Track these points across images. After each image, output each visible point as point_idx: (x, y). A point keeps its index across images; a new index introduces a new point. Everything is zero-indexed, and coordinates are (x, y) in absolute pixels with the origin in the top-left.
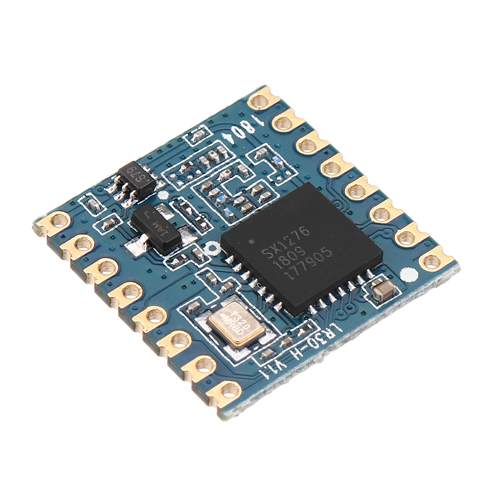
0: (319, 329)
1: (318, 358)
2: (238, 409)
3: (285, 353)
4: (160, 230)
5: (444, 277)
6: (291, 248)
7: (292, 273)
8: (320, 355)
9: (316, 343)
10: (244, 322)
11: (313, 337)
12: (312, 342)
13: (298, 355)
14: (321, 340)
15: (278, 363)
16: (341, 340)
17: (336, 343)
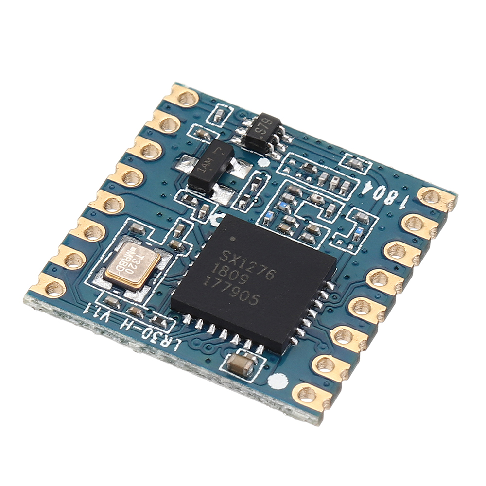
0: (168, 332)
1: (134, 344)
2: (38, 303)
3: (122, 315)
4: (204, 165)
5: (296, 412)
6: (242, 271)
7: (213, 281)
8: (139, 345)
9: (149, 336)
10: (135, 267)
11: (155, 331)
12: (148, 332)
13: (126, 326)
14: (155, 338)
15: (107, 314)
16: (166, 355)
17: (160, 352)
